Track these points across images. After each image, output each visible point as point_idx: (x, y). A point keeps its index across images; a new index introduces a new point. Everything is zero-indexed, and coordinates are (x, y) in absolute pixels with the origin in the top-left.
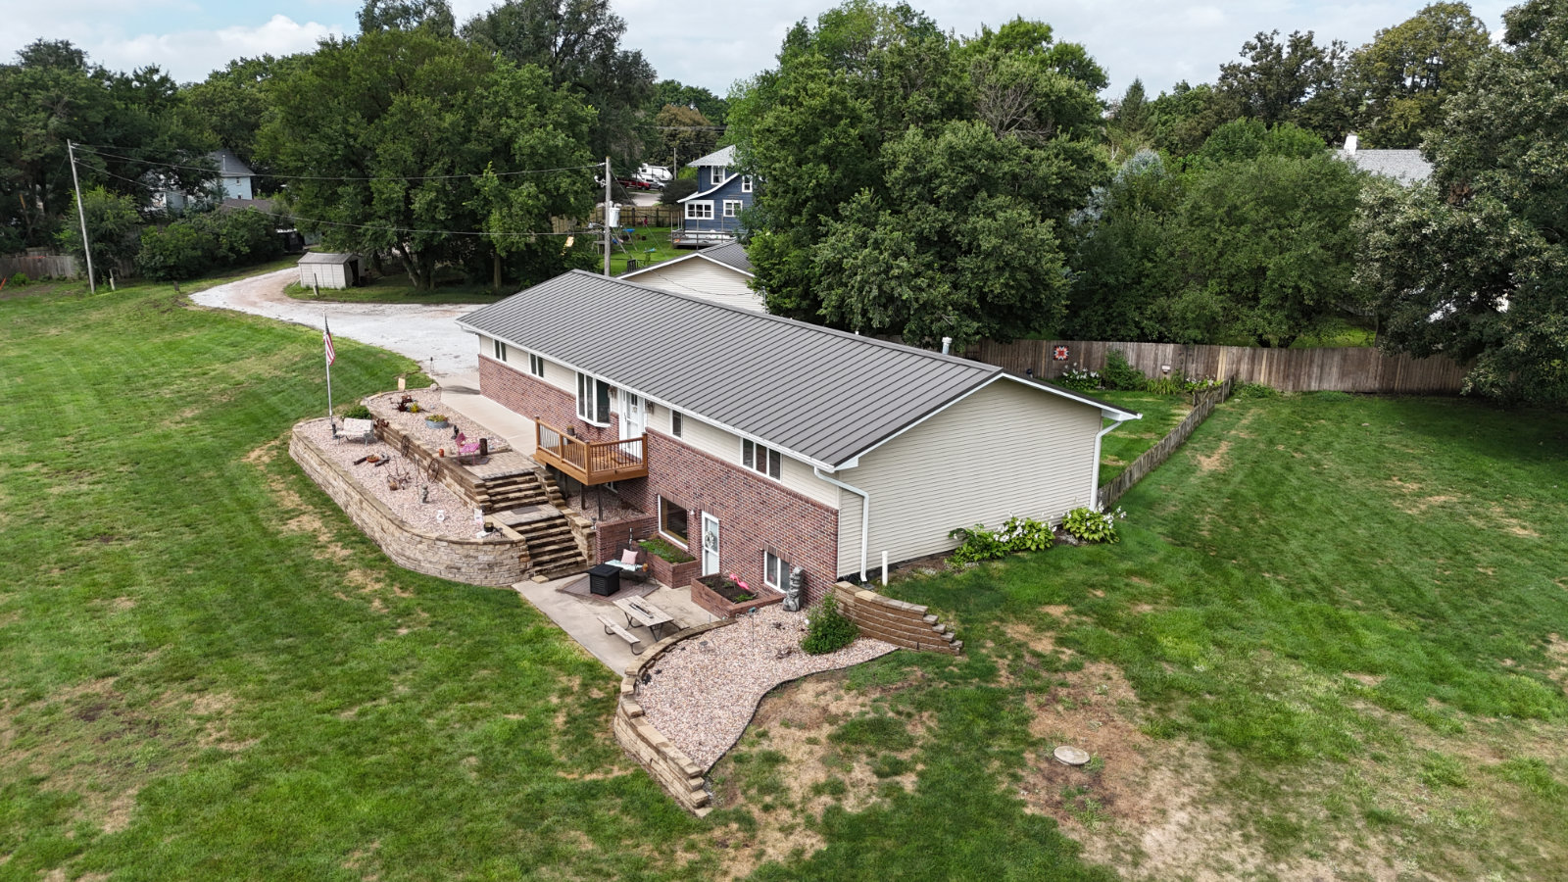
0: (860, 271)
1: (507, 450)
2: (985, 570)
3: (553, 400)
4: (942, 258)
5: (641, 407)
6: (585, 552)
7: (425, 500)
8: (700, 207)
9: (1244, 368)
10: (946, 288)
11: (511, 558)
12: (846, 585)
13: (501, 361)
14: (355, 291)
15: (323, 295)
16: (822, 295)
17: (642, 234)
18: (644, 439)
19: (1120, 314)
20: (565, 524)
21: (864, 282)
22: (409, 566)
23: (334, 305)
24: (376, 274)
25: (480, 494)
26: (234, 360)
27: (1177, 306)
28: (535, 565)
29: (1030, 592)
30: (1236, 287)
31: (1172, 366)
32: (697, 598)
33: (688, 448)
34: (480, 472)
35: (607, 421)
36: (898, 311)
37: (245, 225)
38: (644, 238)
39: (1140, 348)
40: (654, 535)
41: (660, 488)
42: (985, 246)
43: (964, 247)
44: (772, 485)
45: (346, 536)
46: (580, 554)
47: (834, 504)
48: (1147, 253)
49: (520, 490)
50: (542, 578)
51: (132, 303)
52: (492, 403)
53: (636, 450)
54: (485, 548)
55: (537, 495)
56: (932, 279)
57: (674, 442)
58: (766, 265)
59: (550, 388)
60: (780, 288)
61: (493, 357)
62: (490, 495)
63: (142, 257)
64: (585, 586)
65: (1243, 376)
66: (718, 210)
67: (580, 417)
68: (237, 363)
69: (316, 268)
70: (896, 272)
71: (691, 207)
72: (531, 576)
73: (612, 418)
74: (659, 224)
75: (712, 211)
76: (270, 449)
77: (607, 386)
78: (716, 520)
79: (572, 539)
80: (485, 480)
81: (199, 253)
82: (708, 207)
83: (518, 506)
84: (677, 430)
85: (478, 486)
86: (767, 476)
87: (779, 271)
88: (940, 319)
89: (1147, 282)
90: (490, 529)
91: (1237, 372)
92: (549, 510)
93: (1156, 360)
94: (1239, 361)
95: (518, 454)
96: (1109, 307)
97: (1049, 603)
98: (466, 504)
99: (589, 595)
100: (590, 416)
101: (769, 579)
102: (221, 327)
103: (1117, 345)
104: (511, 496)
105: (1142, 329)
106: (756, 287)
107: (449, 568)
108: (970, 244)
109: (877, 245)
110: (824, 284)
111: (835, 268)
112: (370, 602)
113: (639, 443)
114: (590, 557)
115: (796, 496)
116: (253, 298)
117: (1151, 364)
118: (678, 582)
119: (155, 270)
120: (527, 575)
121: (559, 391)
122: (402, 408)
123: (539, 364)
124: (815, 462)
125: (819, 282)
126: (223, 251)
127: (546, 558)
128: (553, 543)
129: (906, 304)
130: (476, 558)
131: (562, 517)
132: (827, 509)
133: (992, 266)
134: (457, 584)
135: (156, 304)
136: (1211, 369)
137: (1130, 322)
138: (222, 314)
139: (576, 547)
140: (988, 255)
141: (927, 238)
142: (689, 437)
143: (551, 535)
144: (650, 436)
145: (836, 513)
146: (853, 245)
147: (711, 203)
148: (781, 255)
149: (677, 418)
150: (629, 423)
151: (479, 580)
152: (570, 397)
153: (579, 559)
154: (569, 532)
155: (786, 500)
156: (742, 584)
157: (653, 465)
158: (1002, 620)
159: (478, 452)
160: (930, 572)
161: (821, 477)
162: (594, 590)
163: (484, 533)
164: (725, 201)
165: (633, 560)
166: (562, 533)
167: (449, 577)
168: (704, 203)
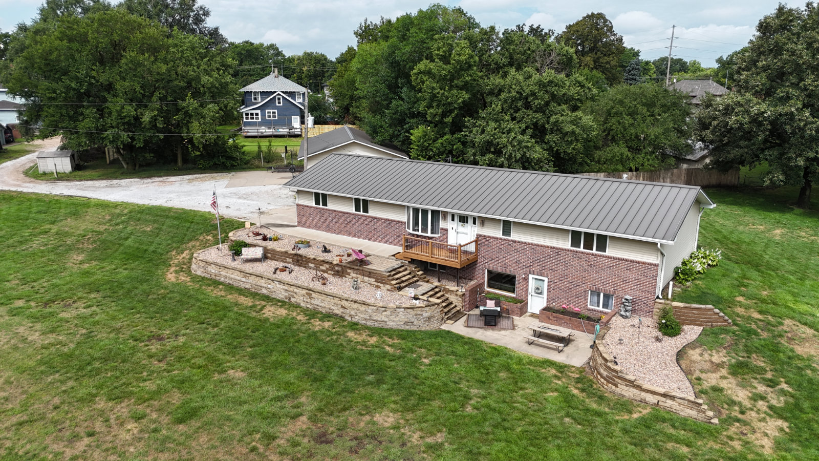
1: (368, 255)
2: (697, 285)
3: (380, 225)
5: (470, 223)
7: (355, 288)
8: (252, 114)
11: (438, 312)
12: (661, 301)
13: (320, 206)
15: (59, 177)
18: (477, 240)
20: (440, 291)
28: (445, 315)
29: (724, 292)
32: (545, 320)
33: (518, 242)
34: (378, 268)
40: (486, 291)
41: (488, 265)
44: (599, 256)
46: (457, 306)
47: (655, 261)
50: (451, 321)
54: (425, 309)
55: (413, 277)
57: (506, 240)
59: (376, 219)
62: (396, 280)
66: (263, 115)
69: (50, 161)
71: (247, 114)
72: (446, 321)
73: (441, 231)
75: (260, 116)
76: (177, 272)
78: (544, 278)
79: (449, 299)
80: (389, 272)
82: (257, 114)
83: (409, 284)
84: (507, 232)
86: (594, 251)
87: (435, 147)
92: (425, 285)
98: (378, 287)
99: (486, 327)
100: (424, 231)
101: (593, 305)
113: (472, 245)
115: (622, 260)
118: (521, 313)
120: (443, 321)
121: (385, 220)
122: (265, 239)
123: (362, 206)
127: (445, 310)
128: (443, 301)
131: (437, 287)
132: (650, 264)
139: (453, 303)
142: (517, 236)
144: (482, 238)
145: (658, 266)
147: (259, 112)
149: (507, 227)
150: (458, 233)
151: (424, 327)
152: (398, 222)
153: (458, 309)
154: (445, 295)
155: (613, 263)
157: (484, 253)
158: (730, 307)
162: (487, 324)
163: (415, 301)
164: (267, 111)
165: (494, 305)
167: (407, 328)
168: (254, 112)
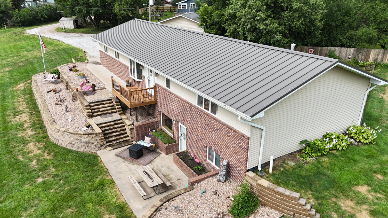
0: (243, 17)
1: (104, 88)
2: (319, 162)
3: (122, 68)
4: (274, 13)
5: (153, 74)
6: (130, 136)
7: (66, 111)
8: (183, 5)
9: (380, 57)
10: (276, 25)
11: (96, 140)
12: (251, 174)
13: (106, 52)
14: (77, 30)
15: (66, 31)
16: (227, 27)
17: (165, 14)
18: (155, 88)
19: (334, 37)
20: (122, 123)
21: (245, 22)
22: (55, 142)
23: (69, 34)
24: (85, 25)
25: (87, 109)
26: (31, 51)
27: (358, 33)
28: (107, 142)
29: (346, 177)
30: (381, 26)
31: (353, 56)
32: (176, 162)
33: (173, 94)
34: (90, 99)
35: (141, 79)
36: (257, 34)
37: (46, 9)
38: (166, 15)
39: (341, 50)
40: (159, 129)
41: (161, 109)
42: (295, 7)
43: (285, 8)
44: (212, 117)
45: (36, 124)
46: (128, 136)
47: (247, 134)
48: (347, 13)
49: (105, 107)
50: (110, 148)
51: (9, 33)
52: (104, 68)
53: (152, 92)
54: (84, 136)
55: (112, 109)
56: (271, 21)
57: (167, 90)
58: (205, 17)
59: (121, 64)
60: (210, 26)
61: (104, 51)
62: (91, 110)
63: (14, 18)
64: (127, 153)
65: (379, 60)
66: (188, 6)
67: (131, 76)
68: (31, 52)
69: (65, 22)
70: (258, 18)
71: (180, 5)
72: (105, 147)
73: (143, 78)
74: (171, 12)
75: (186, 7)
76: (26, 84)
77: (140, 65)
78: (185, 128)
79: (125, 130)
80: (90, 103)
81: (31, 18)
83: (104, 114)
84: (168, 86)
85: (86, 106)
86: (209, 112)
87: (210, 20)
88: (274, 37)
89: (346, 25)
90: (88, 126)
91: (377, 59)
92: (116, 116)
93: (346, 54)
94: (378, 55)
95: (108, 90)
96: (330, 34)
97: (357, 185)
98: (83, 113)
99: (129, 158)
100: (134, 77)
101: (209, 159)
102: (32, 40)
103: (332, 49)
104: (101, 110)
105: (342, 42)
106: (201, 26)
107: (70, 144)
108: (287, 7)
109: (250, 7)
110: (227, 24)
111: (233, 17)
112: (31, 161)
113: (152, 90)
114: (132, 138)
115: (225, 125)
116: (45, 32)
117: (345, 55)
118: (168, 152)
119: (19, 23)
120: (104, 147)
121: (124, 65)
122: (71, 70)
123: (117, 54)
124: (238, 113)
125: (226, 23)
126: (39, 17)
127: (113, 139)
128: (116, 132)
129: (261, 31)
130: (81, 140)
131: (121, 119)
132: (243, 135)
133: (297, 15)
134: (72, 151)
135: (15, 33)
136: (367, 58)
137: (338, 40)
138: (33, 36)
139: (126, 133)
140: (295, 11)
141: (269, 5)
142: (172, 89)
143: (116, 128)
144: (157, 87)
145: (248, 138)
146: (240, 7)
147: (186, 4)
148: (211, 13)
149: (168, 81)
150: (149, 80)
151: (82, 150)
152: (128, 67)
153: (127, 139)
154: (124, 126)
155: (219, 126)
156: (197, 160)
157: (158, 99)
158: (336, 197)
159: (91, 89)
160: (292, 164)
161: (242, 121)
162: (131, 155)
163: (85, 128)
164: (190, 4)
165: (149, 142)
166: (120, 127)
167: (69, 147)
168: (184, 4)
